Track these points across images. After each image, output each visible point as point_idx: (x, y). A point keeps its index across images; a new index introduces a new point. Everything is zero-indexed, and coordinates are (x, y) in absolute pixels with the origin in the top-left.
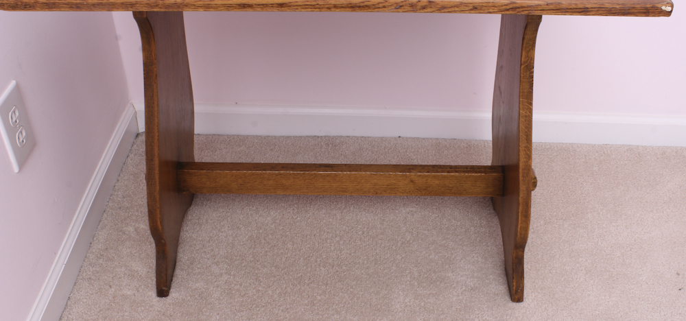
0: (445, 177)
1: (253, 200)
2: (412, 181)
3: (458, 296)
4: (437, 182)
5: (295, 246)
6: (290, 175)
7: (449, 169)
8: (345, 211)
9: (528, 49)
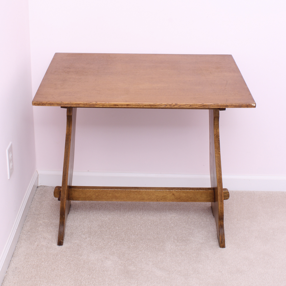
0: (188, 192)
1: (98, 212)
2: (173, 194)
3: (195, 245)
4: (184, 195)
5: (120, 228)
6: (119, 191)
7: (189, 189)
8: (142, 216)
9: (216, 129)
